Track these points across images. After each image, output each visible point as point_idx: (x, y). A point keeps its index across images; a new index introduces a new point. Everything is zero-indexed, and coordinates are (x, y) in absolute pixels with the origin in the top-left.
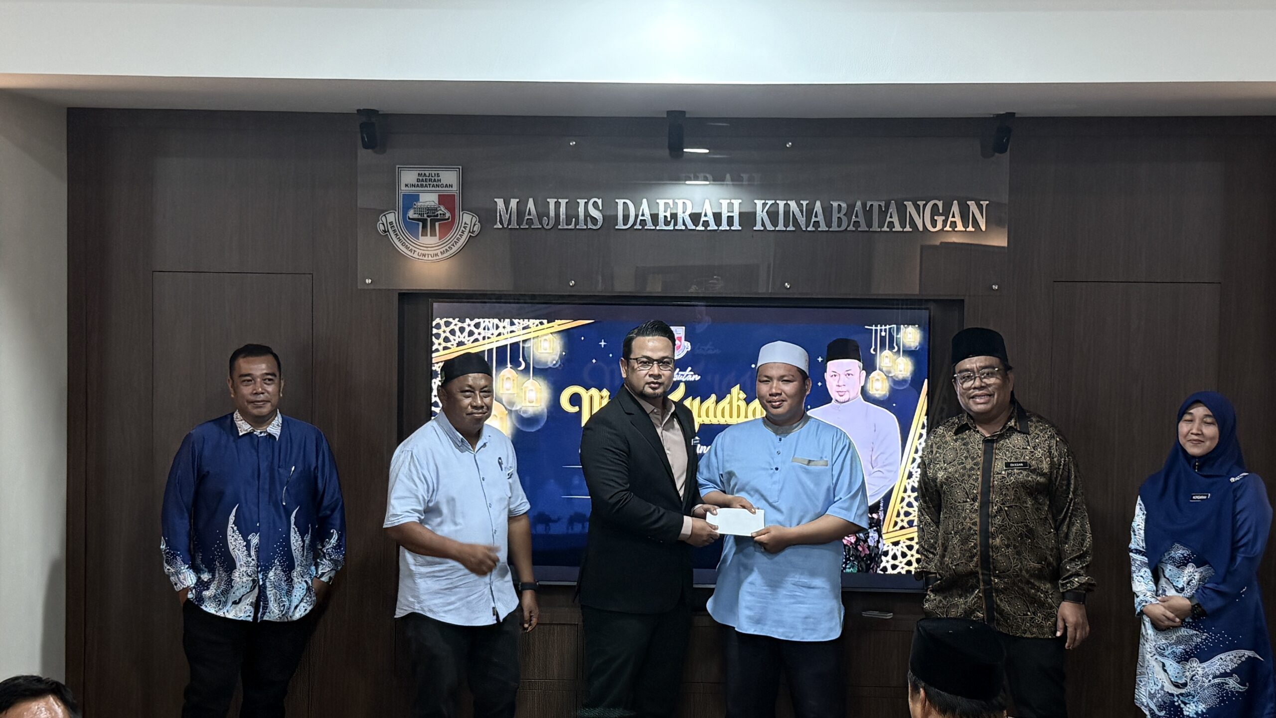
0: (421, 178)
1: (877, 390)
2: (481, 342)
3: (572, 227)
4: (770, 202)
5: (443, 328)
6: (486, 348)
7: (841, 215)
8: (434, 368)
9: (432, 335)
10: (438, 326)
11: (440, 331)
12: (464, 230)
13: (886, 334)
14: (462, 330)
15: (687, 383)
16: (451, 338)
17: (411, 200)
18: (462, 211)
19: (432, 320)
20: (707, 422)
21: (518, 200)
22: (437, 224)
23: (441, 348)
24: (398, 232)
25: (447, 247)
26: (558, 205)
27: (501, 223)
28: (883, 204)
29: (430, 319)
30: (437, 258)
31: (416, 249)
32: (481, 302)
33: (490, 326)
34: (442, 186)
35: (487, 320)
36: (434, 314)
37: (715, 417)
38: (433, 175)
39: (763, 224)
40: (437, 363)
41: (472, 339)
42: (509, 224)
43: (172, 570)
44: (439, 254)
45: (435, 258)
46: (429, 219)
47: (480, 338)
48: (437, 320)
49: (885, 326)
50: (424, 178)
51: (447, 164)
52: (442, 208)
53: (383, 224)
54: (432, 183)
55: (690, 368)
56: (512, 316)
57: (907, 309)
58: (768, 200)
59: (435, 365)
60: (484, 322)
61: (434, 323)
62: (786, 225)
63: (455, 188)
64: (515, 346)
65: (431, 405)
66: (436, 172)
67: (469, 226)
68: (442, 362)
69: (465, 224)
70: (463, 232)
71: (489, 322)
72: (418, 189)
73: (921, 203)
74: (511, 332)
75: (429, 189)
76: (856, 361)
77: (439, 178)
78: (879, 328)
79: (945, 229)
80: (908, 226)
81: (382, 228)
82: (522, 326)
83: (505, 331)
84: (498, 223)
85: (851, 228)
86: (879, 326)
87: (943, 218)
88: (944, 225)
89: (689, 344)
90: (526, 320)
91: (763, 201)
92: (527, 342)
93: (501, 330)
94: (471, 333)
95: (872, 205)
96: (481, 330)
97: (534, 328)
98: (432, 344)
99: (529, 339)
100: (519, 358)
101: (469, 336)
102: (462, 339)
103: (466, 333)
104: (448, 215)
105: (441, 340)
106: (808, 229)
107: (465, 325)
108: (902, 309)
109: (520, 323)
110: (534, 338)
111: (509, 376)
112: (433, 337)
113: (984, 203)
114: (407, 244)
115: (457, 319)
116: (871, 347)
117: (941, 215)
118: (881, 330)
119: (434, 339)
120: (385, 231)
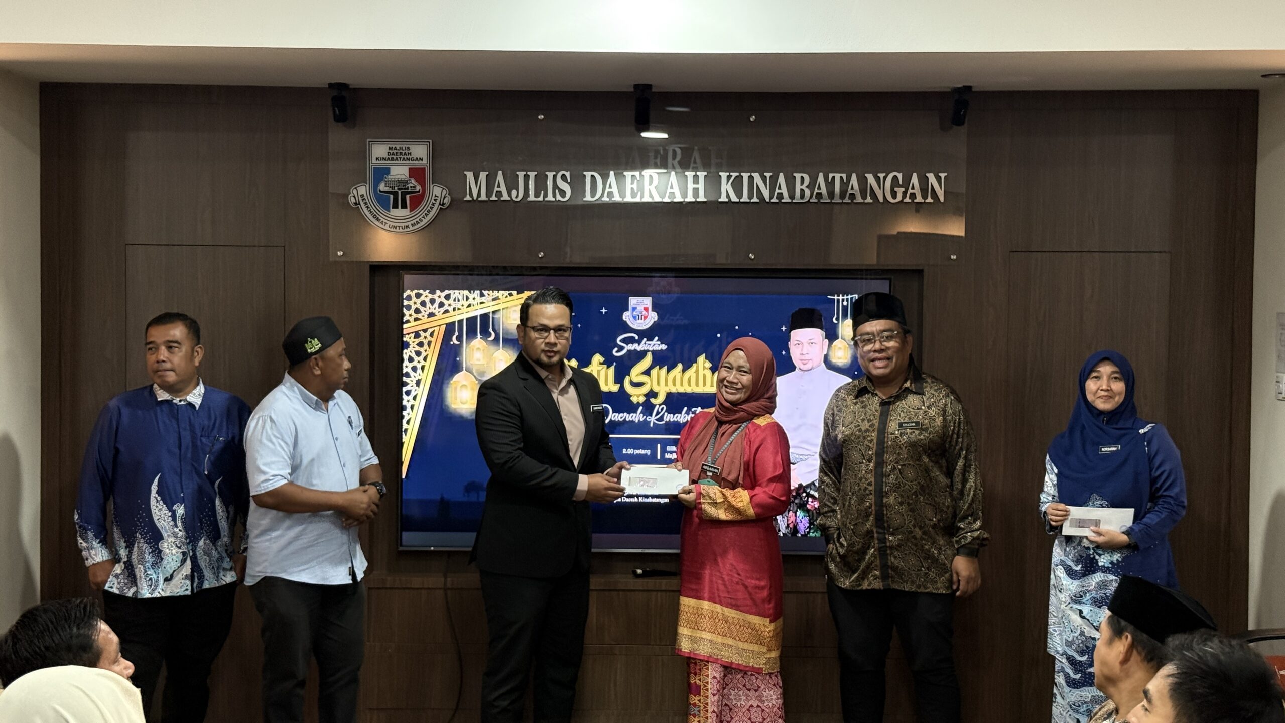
0: (391, 151)
1: (839, 358)
2: (452, 313)
3: (541, 199)
4: (734, 175)
5: (414, 299)
6: (456, 319)
7: (804, 187)
8: (405, 339)
9: (403, 306)
10: (409, 298)
11: (411, 303)
12: (434, 202)
13: (848, 304)
14: (432, 301)
15: (654, 353)
16: (422, 309)
17: (382, 173)
18: (433, 184)
19: (403, 292)
20: (674, 390)
21: (487, 173)
22: (408, 197)
23: (412, 319)
24: (369, 204)
25: (418, 220)
26: (526, 177)
27: (471, 195)
28: (844, 176)
29: (401, 290)
30: (408, 230)
32: (453, 275)
33: (461, 297)
34: (412, 159)
35: (457, 292)
36: (405, 287)
37: (682, 385)
38: (404, 148)
39: (728, 196)
40: (408, 334)
42: (479, 195)
44: (410, 226)
45: (406, 230)
46: (400, 192)
47: (451, 309)
48: (408, 292)
49: (847, 295)
50: (395, 151)
51: (417, 137)
52: (413, 181)
53: (354, 197)
54: (403, 157)
55: (656, 338)
56: (482, 288)
57: (871, 279)
58: (733, 172)
59: (407, 336)
60: (454, 293)
61: (405, 295)
62: (751, 196)
63: (425, 161)
64: (485, 317)
65: (403, 375)
66: (407, 146)
67: (439, 199)
68: (412, 333)
69: (436, 196)
70: (433, 204)
71: (459, 293)
72: (388, 162)
73: (882, 175)
74: (481, 303)
75: (399, 162)
76: (819, 330)
77: (409, 152)
78: (841, 298)
79: (905, 201)
80: (869, 197)
81: (353, 200)
82: (492, 298)
83: (475, 302)
84: (468, 196)
85: (814, 200)
86: (841, 295)
87: (903, 189)
88: (904, 197)
89: (656, 314)
90: (496, 292)
91: (728, 174)
92: (497, 313)
93: (471, 301)
94: (441, 305)
95: (834, 177)
96: (451, 301)
97: (503, 299)
98: (403, 315)
99: (499, 310)
100: (489, 328)
101: (439, 307)
102: (432, 310)
103: (436, 305)
104: (418, 188)
105: (412, 312)
106: (772, 201)
107: (435, 296)
108: (866, 279)
109: (490, 294)
110: (503, 309)
111: (478, 346)
112: (404, 309)
113: (943, 175)
114: (378, 216)
115: (428, 291)
116: (834, 316)
117: (901, 186)
118: (843, 300)
120: (356, 204)
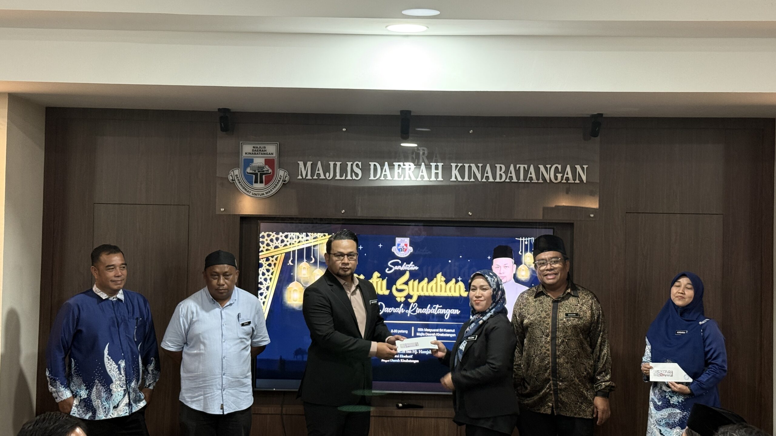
0: (254, 149)
1: (522, 276)
2: (289, 246)
3: (343, 178)
4: (460, 165)
5: (266, 238)
6: (291, 250)
7: (501, 173)
8: (260, 262)
9: (259, 242)
10: (263, 237)
11: (264, 240)
12: (280, 180)
13: (528, 243)
14: (277, 239)
15: (411, 272)
16: (271, 244)
17: (248, 162)
18: (279, 168)
19: (260, 233)
20: (422, 294)
21: (312, 162)
22: (264, 176)
23: (264, 250)
24: (240, 181)
25: (269, 190)
26: (335, 165)
27: (302, 175)
28: (526, 166)
29: (258, 232)
30: (264, 196)
31: (251, 191)
32: (290, 223)
33: (294, 237)
34: (267, 154)
35: (292, 233)
36: (261, 230)
37: (427, 291)
38: (262, 147)
39: (456, 177)
40: (262, 259)
41: (283, 244)
42: (306, 175)
43: (54, 390)
44: (265, 194)
45: (262, 196)
46: (259, 173)
47: (288, 244)
48: (263, 233)
49: (528, 238)
50: (257, 149)
51: (270, 141)
52: (267, 167)
53: (232, 176)
54: (261, 152)
55: (412, 263)
56: (307, 231)
57: (542, 228)
58: (459, 163)
59: (261, 260)
60: (290, 234)
61: (261, 235)
62: (470, 178)
63: (274, 155)
64: (309, 249)
65: (258, 283)
66: (264, 146)
67: (282, 178)
68: (265, 258)
69: (280, 176)
70: (279, 181)
71: (294, 234)
72: (253, 155)
73: (548, 166)
74: (307, 240)
75: (259, 155)
76: (511, 259)
77: (265, 149)
78: (524, 239)
79: (562, 182)
80: (541, 179)
81: (231, 178)
82: (313, 237)
83: (303, 240)
84: (300, 176)
85: (508, 180)
86: (524, 238)
87: (561, 175)
88: (562, 179)
89: (412, 248)
90: (315, 234)
91: (456, 164)
92: (317, 246)
93: (300, 239)
94: (282, 241)
95: (519, 167)
96: (288, 239)
97: (320, 238)
98: (260, 247)
99: (317, 245)
100: (311, 255)
101: (281, 243)
102: (277, 244)
103: (279, 241)
104: (270, 171)
105: (265, 245)
106: (482, 181)
107: (279, 236)
108: (539, 228)
109: (312, 235)
110: (320, 244)
111: (304, 266)
112: (260, 243)
113: (585, 167)
114: (246, 188)
115: (275, 233)
116: (519, 251)
117: (560, 173)
118: (525, 241)
119: (260, 244)
120: (233, 180)
